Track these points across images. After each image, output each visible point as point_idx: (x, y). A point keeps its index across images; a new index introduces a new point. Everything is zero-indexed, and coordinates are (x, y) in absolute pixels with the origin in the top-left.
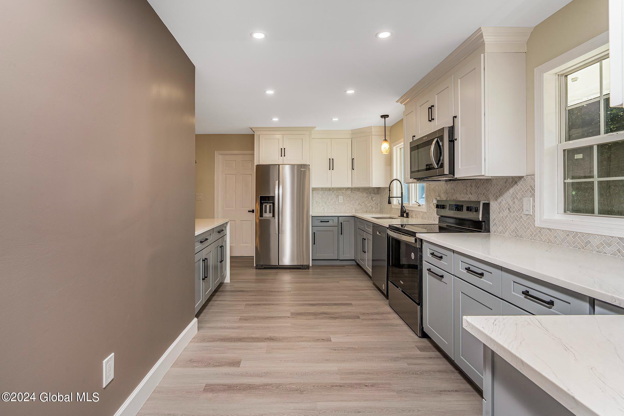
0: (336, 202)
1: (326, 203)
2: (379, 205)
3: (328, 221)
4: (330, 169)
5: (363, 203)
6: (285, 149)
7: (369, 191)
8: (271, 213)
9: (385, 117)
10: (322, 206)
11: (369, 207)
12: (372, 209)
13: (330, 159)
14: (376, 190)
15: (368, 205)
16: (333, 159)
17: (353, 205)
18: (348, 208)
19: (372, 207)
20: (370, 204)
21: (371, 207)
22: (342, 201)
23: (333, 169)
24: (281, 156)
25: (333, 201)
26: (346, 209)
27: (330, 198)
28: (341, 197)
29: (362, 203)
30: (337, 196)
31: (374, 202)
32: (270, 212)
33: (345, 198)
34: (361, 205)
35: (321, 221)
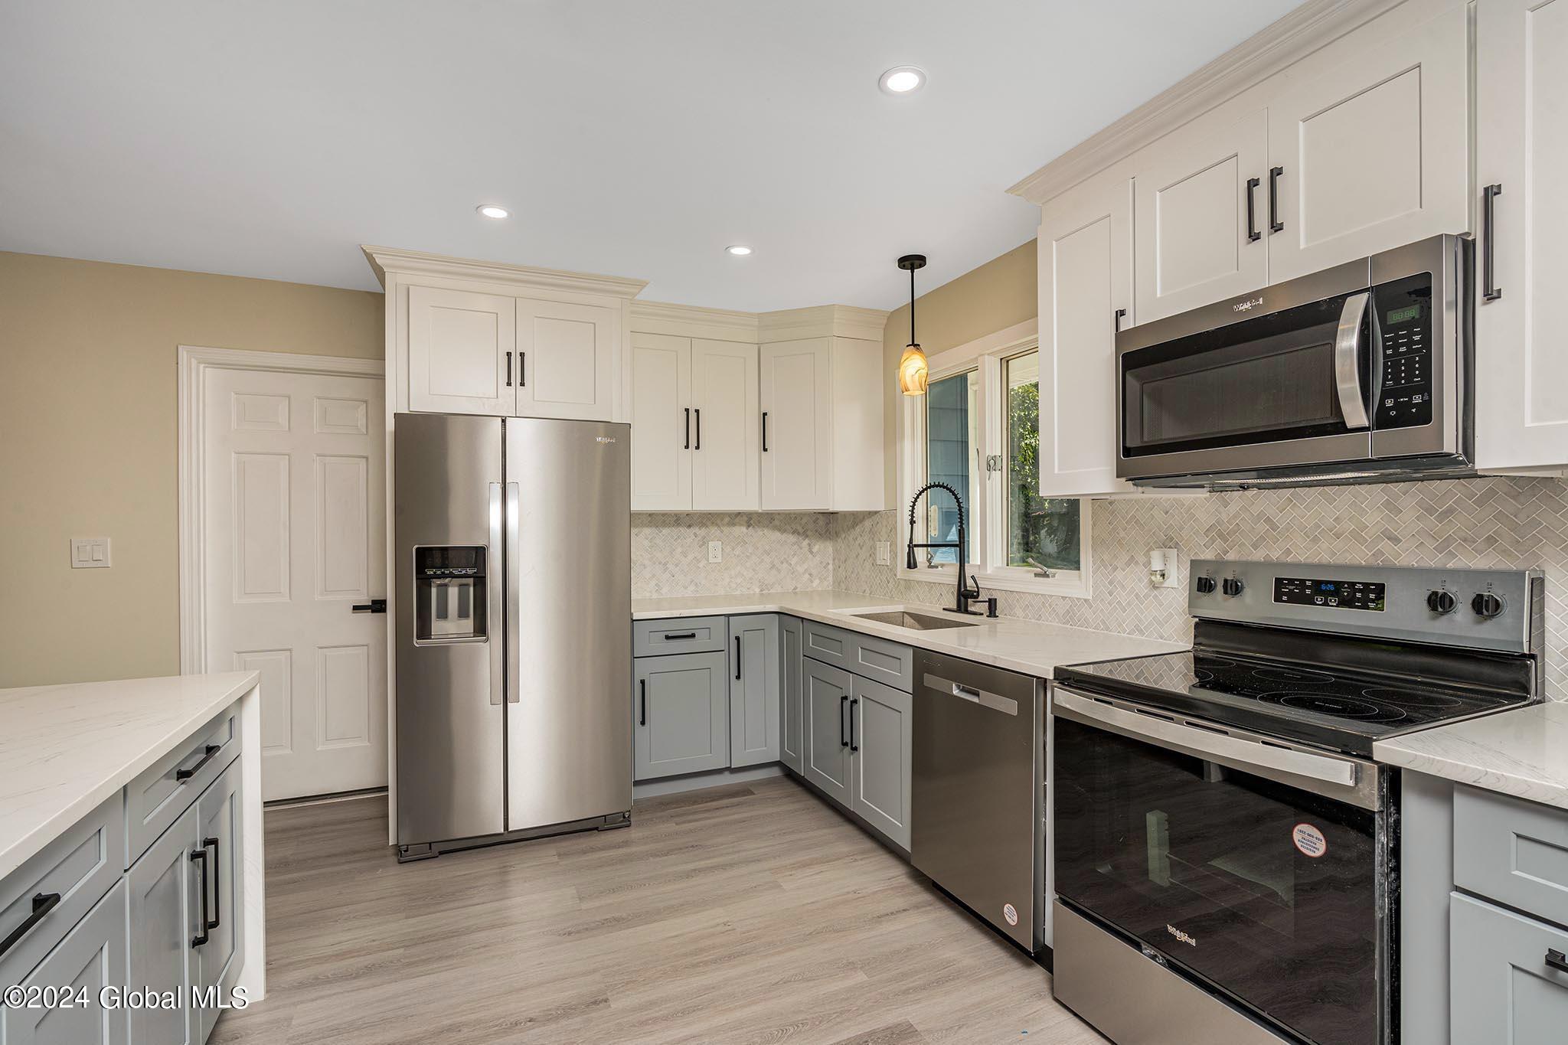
0: (699, 561)
1: (665, 564)
2: (831, 567)
3: (693, 636)
4: (687, 447)
5: (785, 565)
6: (522, 355)
7: (801, 524)
8: (467, 616)
9: (912, 262)
10: (654, 576)
11: (803, 574)
12: (812, 582)
13: (687, 410)
14: (821, 521)
15: (800, 569)
16: (697, 411)
17: (754, 570)
18: (739, 580)
19: (810, 575)
20: (805, 566)
21: (807, 576)
22: (720, 558)
23: (698, 447)
24: (509, 384)
25: (690, 557)
26: (734, 586)
27: (679, 550)
28: (715, 547)
29: (782, 563)
30: (704, 543)
31: (818, 559)
32: (463, 614)
33: (728, 549)
34: (779, 571)
35: (667, 637)
